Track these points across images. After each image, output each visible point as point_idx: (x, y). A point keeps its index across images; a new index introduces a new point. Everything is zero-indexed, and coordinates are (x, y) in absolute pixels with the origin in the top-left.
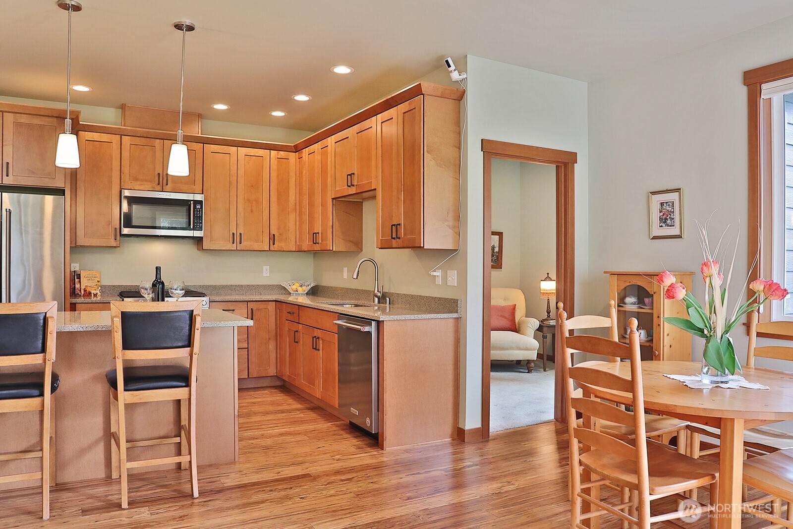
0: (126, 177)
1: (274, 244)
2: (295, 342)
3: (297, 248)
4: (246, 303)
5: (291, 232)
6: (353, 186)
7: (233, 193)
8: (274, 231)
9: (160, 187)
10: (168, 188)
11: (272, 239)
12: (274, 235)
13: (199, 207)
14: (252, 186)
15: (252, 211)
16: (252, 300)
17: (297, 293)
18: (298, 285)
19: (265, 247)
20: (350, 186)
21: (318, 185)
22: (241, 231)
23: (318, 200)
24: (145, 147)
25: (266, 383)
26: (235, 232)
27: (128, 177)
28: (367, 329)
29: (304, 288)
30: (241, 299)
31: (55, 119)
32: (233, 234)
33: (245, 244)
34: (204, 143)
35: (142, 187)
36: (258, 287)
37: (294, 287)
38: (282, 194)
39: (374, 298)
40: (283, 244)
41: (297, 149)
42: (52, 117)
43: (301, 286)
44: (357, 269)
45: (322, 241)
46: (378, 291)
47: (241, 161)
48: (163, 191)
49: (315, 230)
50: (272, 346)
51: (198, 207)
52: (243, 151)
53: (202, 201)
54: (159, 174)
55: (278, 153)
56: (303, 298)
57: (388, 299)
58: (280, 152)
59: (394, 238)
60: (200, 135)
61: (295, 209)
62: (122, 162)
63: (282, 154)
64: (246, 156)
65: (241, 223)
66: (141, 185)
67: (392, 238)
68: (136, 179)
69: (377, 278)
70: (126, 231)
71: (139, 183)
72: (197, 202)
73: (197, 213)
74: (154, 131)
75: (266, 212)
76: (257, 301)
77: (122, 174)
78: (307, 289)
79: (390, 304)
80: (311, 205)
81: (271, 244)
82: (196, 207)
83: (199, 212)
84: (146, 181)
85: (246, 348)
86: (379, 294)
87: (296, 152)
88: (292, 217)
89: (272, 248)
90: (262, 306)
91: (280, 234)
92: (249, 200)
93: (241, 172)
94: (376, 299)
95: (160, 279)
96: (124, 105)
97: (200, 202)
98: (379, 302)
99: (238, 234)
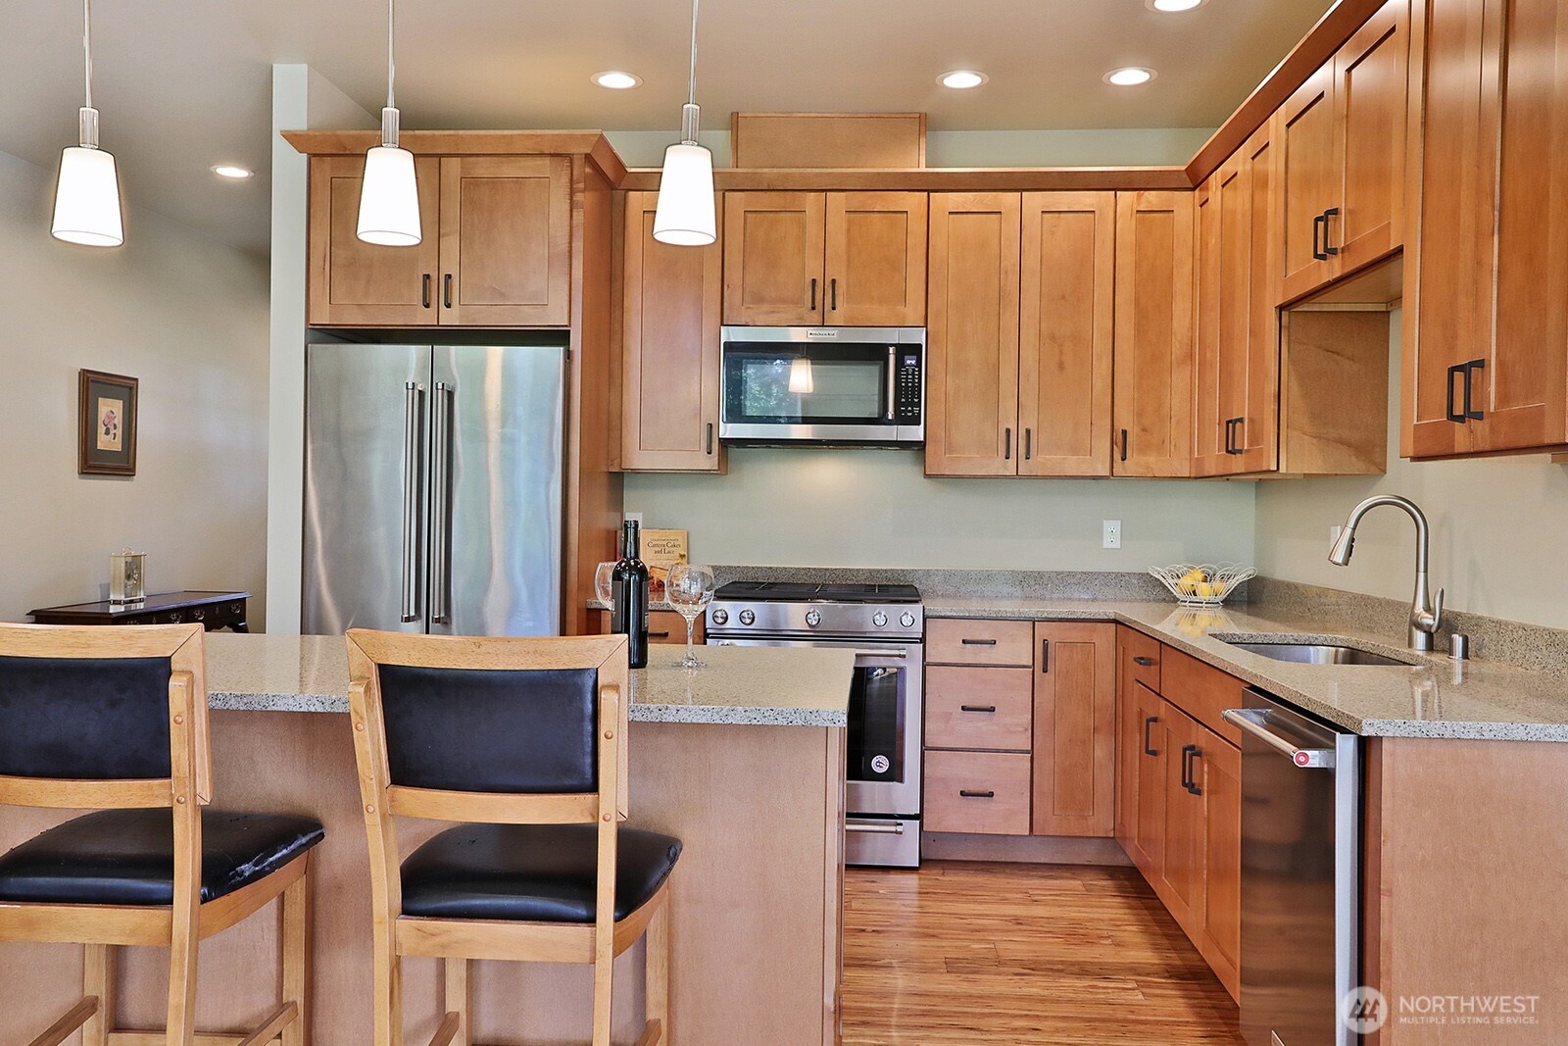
0: (733, 296)
1: (1123, 459)
2: (1147, 752)
3: (1193, 470)
4: (1030, 624)
5: (1178, 422)
6: (1334, 252)
7: (1009, 320)
8: (1125, 421)
9: (816, 316)
10: (837, 316)
11: (1120, 444)
12: (1124, 432)
13: (913, 362)
14: (1063, 297)
15: (1061, 366)
16: (1045, 615)
17: (1193, 598)
18: (1200, 576)
19: (1100, 467)
20: (1323, 257)
21: (1243, 271)
22: (1029, 422)
23: (1243, 320)
24: (782, 215)
25: (1088, 854)
26: (1013, 428)
27: (738, 294)
28: (1315, 759)
29: (1217, 585)
30: (1013, 612)
31: (547, 161)
32: (1008, 431)
33: (1044, 461)
34: (929, 191)
35: (773, 319)
36: (1086, 578)
37: (1186, 582)
38: (1151, 312)
39: (1410, 631)
40: (1151, 459)
41: (1195, 178)
42: (542, 155)
43: (1205, 580)
44: (1348, 531)
45: (1250, 445)
46: (1428, 609)
47: (1033, 228)
48: (823, 326)
49: (1234, 412)
50: (1102, 751)
51: (910, 361)
52: (1035, 200)
53: (920, 346)
54: (814, 281)
55: (1139, 198)
56: (1212, 613)
57: (1458, 640)
58: (1147, 193)
59: (1461, 419)
60: (923, 169)
61: (1191, 356)
62: (726, 258)
63: (1152, 199)
64: (1045, 215)
65: (1030, 401)
66: (773, 312)
67: (1452, 417)
68: (759, 300)
69: (1423, 562)
70: (730, 430)
71: (765, 307)
72: (904, 350)
73: (907, 379)
74: (801, 170)
75: (1102, 368)
76: (1061, 620)
77: (726, 287)
78: (1224, 588)
79: (1465, 655)
80: (1226, 338)
81: (1117, 456)
82: (903, 361)
83: (913, 374)
84: (783, 301)
85: (1027, 752)
86: (1428, 620)
87: (1194, 189)
88: (1180, 381)
89: (1118, 470)
90: (1075, 633)
91: (1144, 430)
92: (1053, 338)
93: (1031, 261)
94: (1420, 638)
95: (637, 555)
96: (735, 116)
97: (915, 349)
98: (1430, 647)
99: (1022, 432)
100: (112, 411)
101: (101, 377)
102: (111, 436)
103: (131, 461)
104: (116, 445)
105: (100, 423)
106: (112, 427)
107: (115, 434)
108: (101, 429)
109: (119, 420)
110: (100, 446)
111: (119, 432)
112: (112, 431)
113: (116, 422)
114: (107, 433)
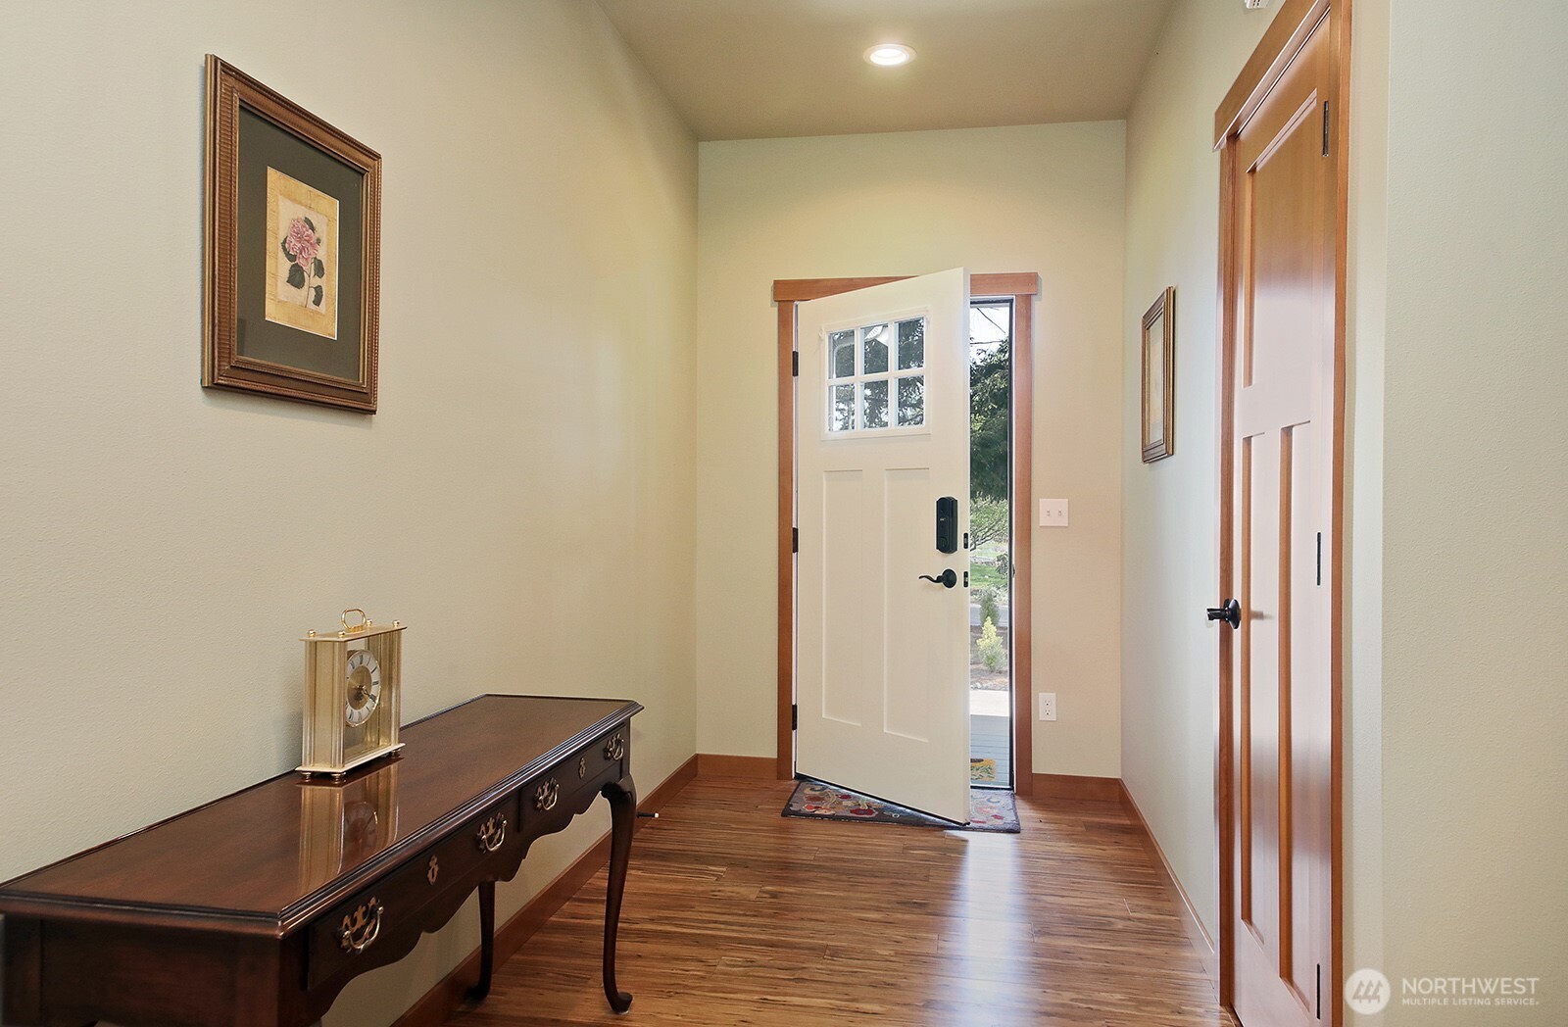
100: (307, 221)
101: (272, 105)
102: (306, 294)
103: (363, 363)
104: (325, 323)
105: (273, 245)
106: (309, 268)
107: (318, 290)
108: (277, 267)
109: (328, 250)
110: (273, 313)
111: (331, 284)
112: (312, 280)
113: (321, 253)
114: (296, 278)
